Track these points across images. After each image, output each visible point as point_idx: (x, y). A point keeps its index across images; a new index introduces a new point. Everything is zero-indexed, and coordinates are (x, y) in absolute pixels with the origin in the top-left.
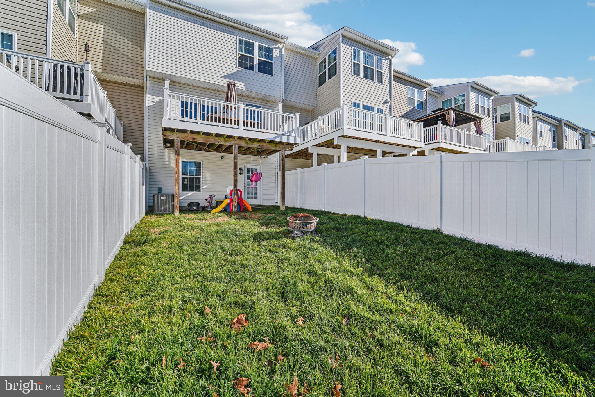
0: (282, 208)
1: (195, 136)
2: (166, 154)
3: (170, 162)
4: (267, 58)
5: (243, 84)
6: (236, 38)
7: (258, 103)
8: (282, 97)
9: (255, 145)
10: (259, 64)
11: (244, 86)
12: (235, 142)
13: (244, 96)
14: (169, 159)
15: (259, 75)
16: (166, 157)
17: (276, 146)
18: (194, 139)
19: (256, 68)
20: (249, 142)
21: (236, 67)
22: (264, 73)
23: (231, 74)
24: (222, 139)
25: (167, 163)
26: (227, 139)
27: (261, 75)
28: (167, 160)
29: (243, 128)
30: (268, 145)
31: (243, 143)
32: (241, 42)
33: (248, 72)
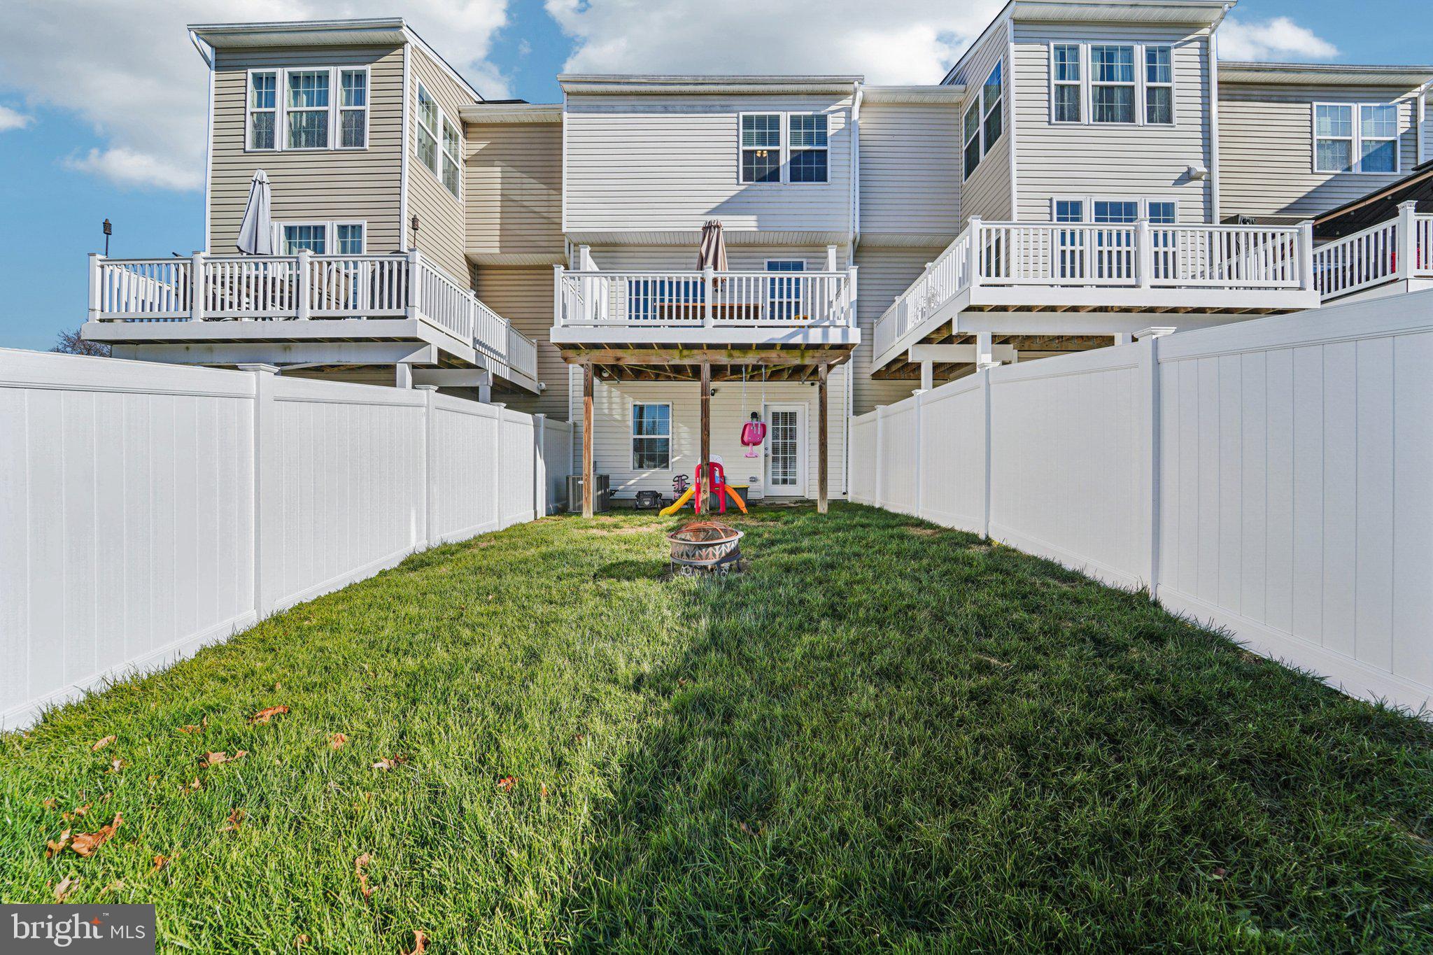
0: (822, 508)
1: (619, 353)
2: (605, 394)
3: (610, 409)
4: (811, 143)
5: (754, 218)
6: (738, 118)
7: (797, 254)
8: (851, 228)
9: (751, 359)
10: (792, 162)
11: (754, 224)
12: (705, 357)
13: (764, 245)
14: (611, 403)
15: (793, 188)
16: (605, 400)
17: (803, 356)
18: (618, 359)
19: (785, 173)
20: (736, 353)
21: (738, 184)
22: (805, 180)
23: (727, 202)
24: (676, 352)
25: (606, 411)
26: (685, 352)
27: (796, 188)
28: (606, 406)
29: (714, 322)
30: (783, 354)
31: (722, 358)
32: (748, 122)
33: (765, 188)
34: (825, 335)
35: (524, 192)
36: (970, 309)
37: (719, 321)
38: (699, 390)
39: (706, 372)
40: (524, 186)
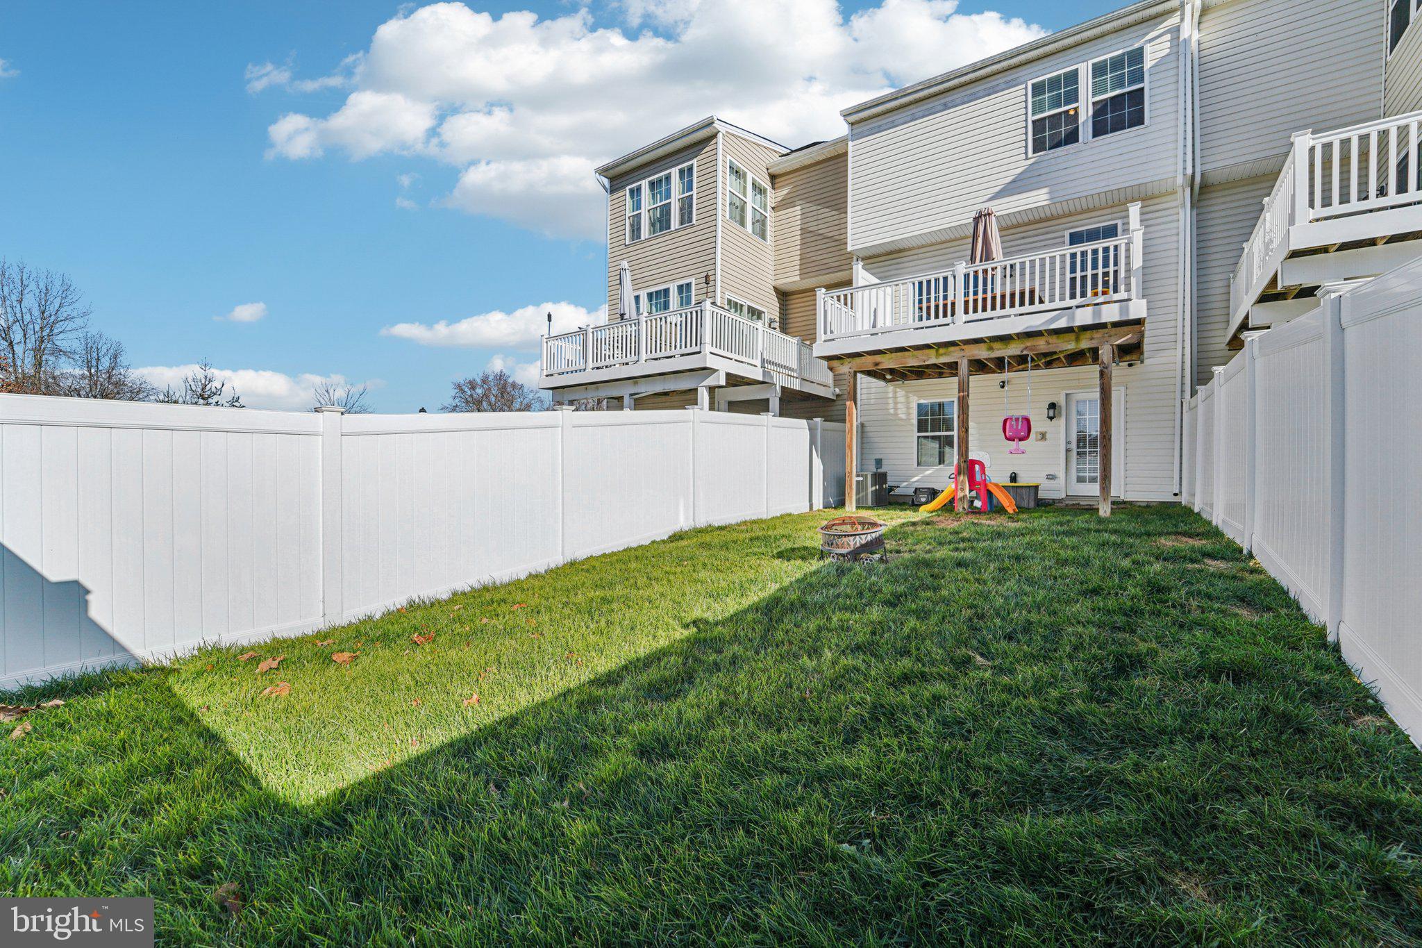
0: (1105, 510)
1: (878, 358)
2: (891, 395)
3: (896, 409)
4: (1123, 86)
5: (1045, 190)
6: (1026, 88)
7: (1109, 217)
8: (1180, 170)
9: (1014, 349)
10: (1095, 115)
11: (1047, 196)
12: (962, 353)
13: (1065, 216)
14: (896, 403)
15: (1096, 144)
16: (890, 401)
17: (1077, 339)
18: (877, 364)
19: (1086, 129)
20: (996, 345)
21: (1027, 159)
22: (1113, 131)
23: (1014, 181)
24: (932, 352)
25: (892, 411)
26: (942, 351)
27: (1100, 143)
28: (891, 406)
29: (965, 318)
30: (1053, 339)
31: (982, 353)
32: (1038, 89)
33: (1060, 154)
34: (1097, 314)
35: (820, 222)
36: (1295, 254)
37: (971, 316)
38: (956, 386)
39: (964, 367)
40: (820, 217)
